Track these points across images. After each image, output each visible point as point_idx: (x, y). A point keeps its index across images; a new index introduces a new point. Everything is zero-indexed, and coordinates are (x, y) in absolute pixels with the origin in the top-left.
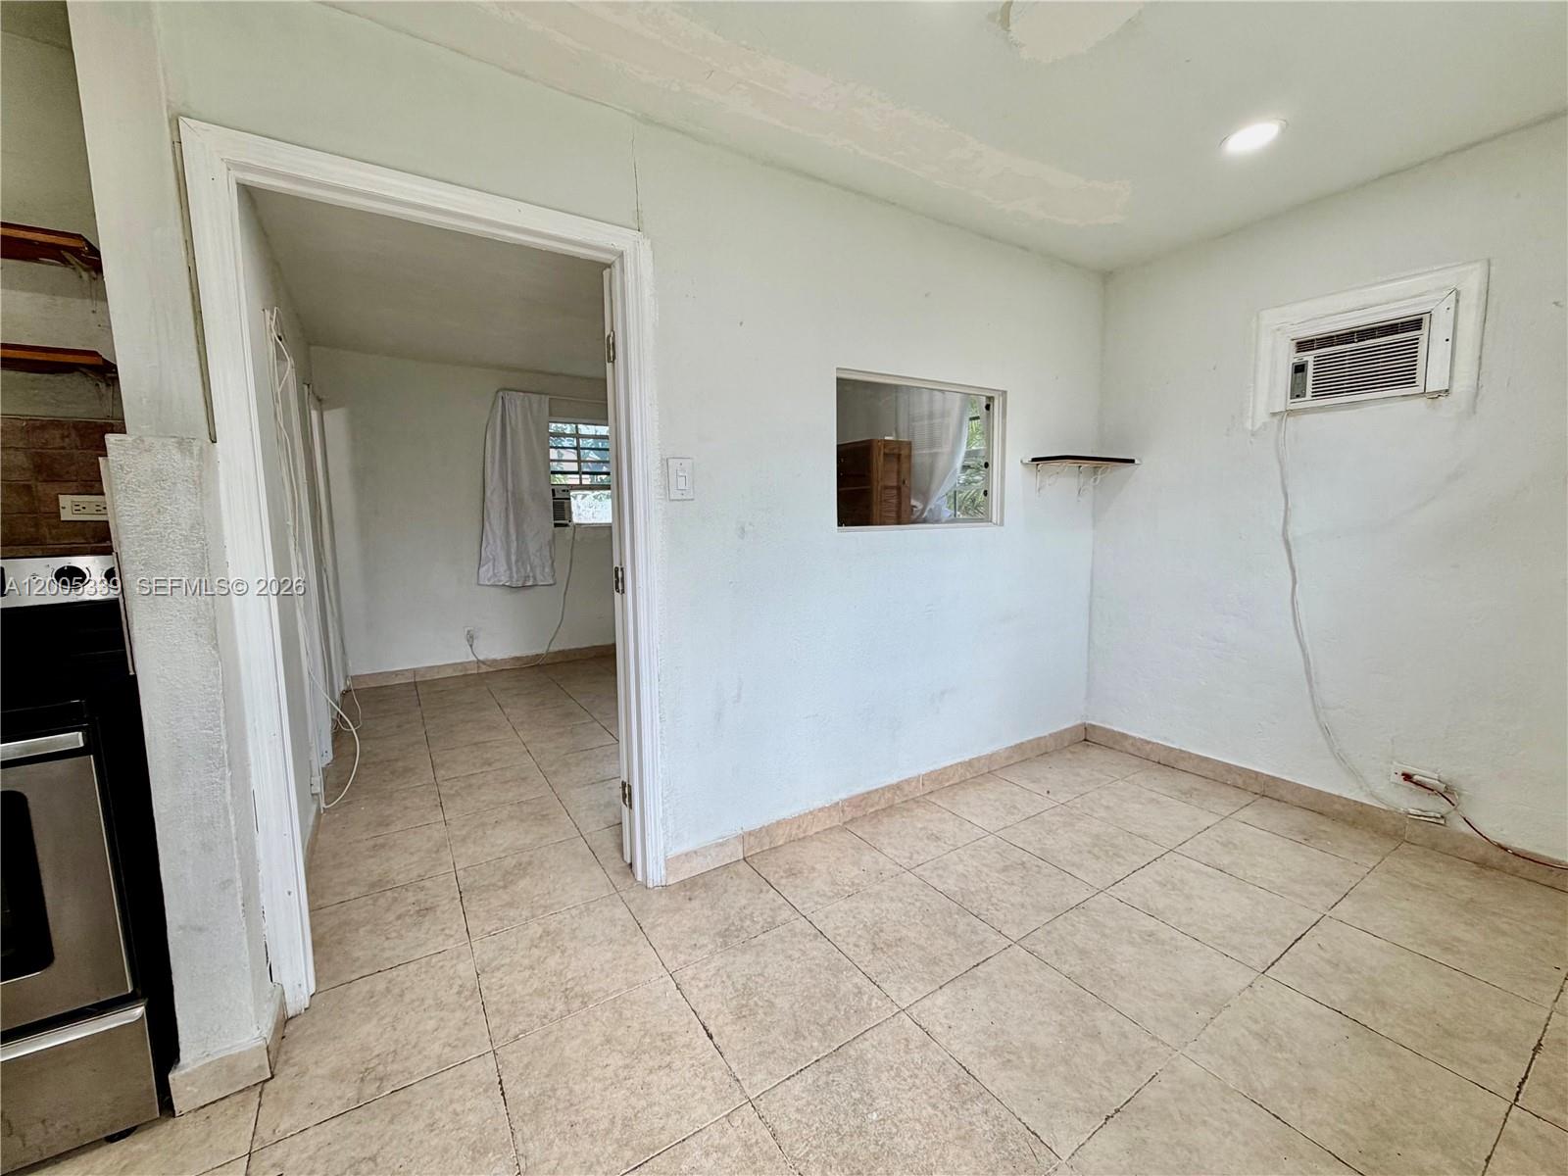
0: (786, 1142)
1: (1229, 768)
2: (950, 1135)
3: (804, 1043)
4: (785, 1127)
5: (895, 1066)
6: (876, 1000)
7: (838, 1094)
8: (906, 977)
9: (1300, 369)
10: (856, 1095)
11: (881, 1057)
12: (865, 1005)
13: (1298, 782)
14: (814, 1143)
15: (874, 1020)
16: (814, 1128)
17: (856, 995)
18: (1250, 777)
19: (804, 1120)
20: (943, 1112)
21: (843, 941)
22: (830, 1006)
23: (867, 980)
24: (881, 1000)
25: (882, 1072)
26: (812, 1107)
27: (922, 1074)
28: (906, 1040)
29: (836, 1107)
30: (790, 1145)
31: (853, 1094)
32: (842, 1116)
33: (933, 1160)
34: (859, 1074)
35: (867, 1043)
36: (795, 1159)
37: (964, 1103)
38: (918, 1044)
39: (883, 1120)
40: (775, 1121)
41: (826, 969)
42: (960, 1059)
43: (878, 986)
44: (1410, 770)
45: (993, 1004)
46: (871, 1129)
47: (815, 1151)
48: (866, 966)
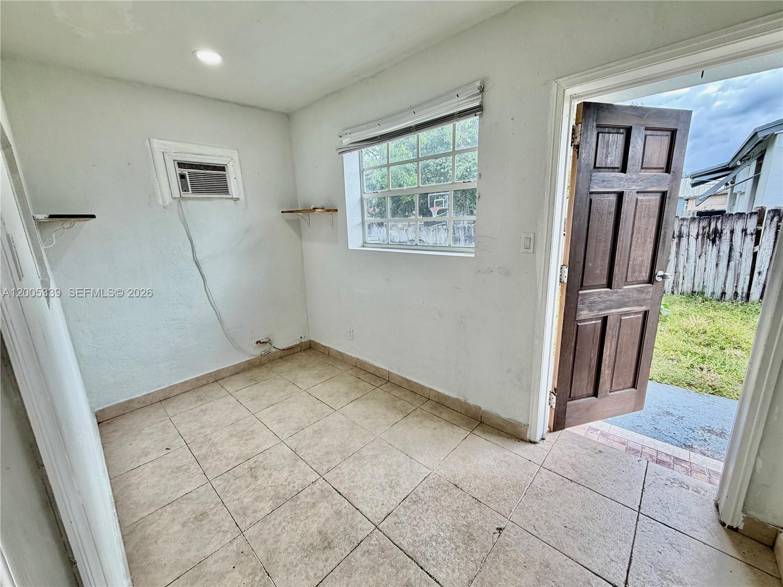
0: (471, 573)
1: (198, 379)
2: (437, 504)
3: (413, 579)
4: (465, 576)
5: (412, 527)
6: (372, 542)
7: (437, 552)
8: (353, 528)
9: (182, 177)
10: (434, 544)
11: (409, 535)
12: (377, 548)
13: (227, 366)
14: (465, 559)
15: (387, 541)
16: (459, 561)
17: (370, 554)
18: (208, 377)
19: (457, 567)
20: (428, 507)
21: (322, 570)
22: (382, 569)
23: (357, 549)
24: (371, 538)
25: (417, 533)
26: (449, 565)
27: (413, 516)
28: (395, 524)
29: (444, 552)
30: (472, 571)
31: (434, 545)
32: (447, 548)
33: (451, 510)
34: (422, 544)
35: (403, 543)
36: (477, 567)
37: (421, 499)
38: (396, 518)
39: (441, 530)
40: (464, 583)
41: (350, 577)
42: (400, 501)
43: (361, 542)
44: (258, 340)
45: (365, 488)
46: (448, 534)
47: (469, 558)
48: (345, 551)
